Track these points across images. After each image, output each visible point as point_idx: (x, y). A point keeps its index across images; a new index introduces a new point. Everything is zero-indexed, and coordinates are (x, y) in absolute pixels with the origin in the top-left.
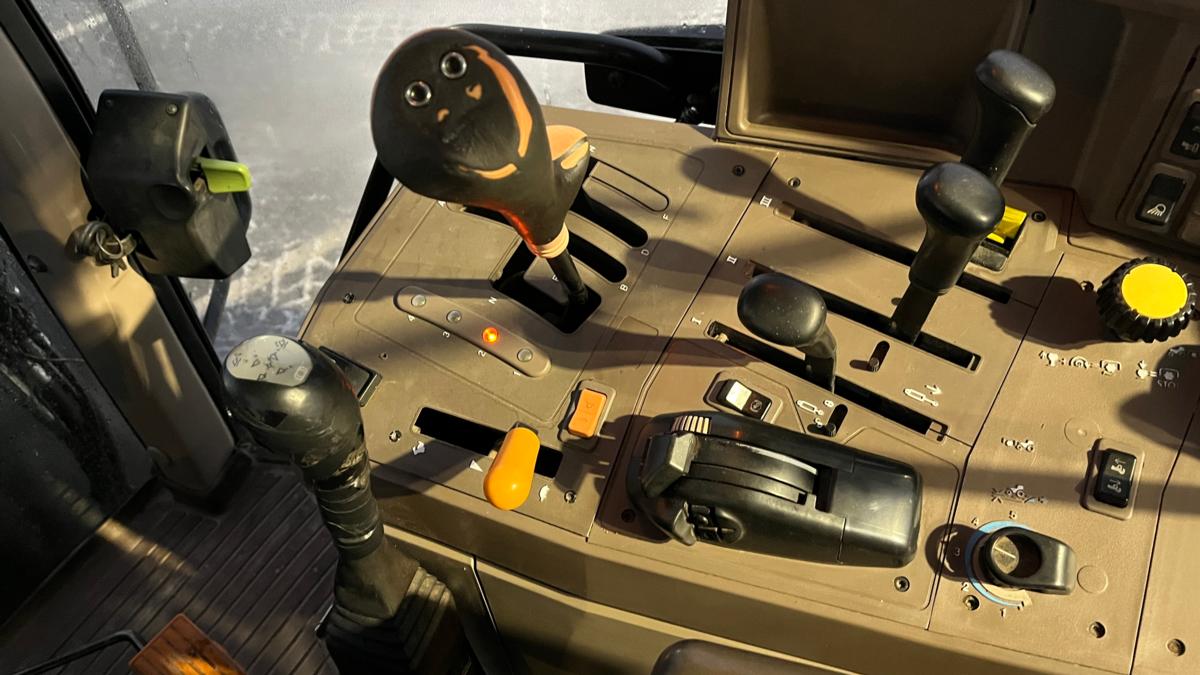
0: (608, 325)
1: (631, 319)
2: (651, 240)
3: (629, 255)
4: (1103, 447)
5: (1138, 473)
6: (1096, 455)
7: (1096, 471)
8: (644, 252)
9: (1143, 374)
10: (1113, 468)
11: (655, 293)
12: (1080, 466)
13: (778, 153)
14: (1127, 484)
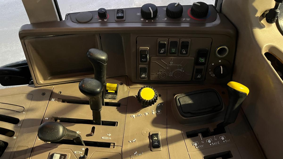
0: (12, 151)
1: (19, 147)
2: (21, 121)
3: (15, 127)
4: (151, 134)
5: (160, 137)
6: (150, 136)
7: (151, 141)
8: (19, 125)
9: (154, 113)
10: (154, 138)
11: (25, 136)
12: (147, 141)
13: (53, 86)
14: (158, 141)
